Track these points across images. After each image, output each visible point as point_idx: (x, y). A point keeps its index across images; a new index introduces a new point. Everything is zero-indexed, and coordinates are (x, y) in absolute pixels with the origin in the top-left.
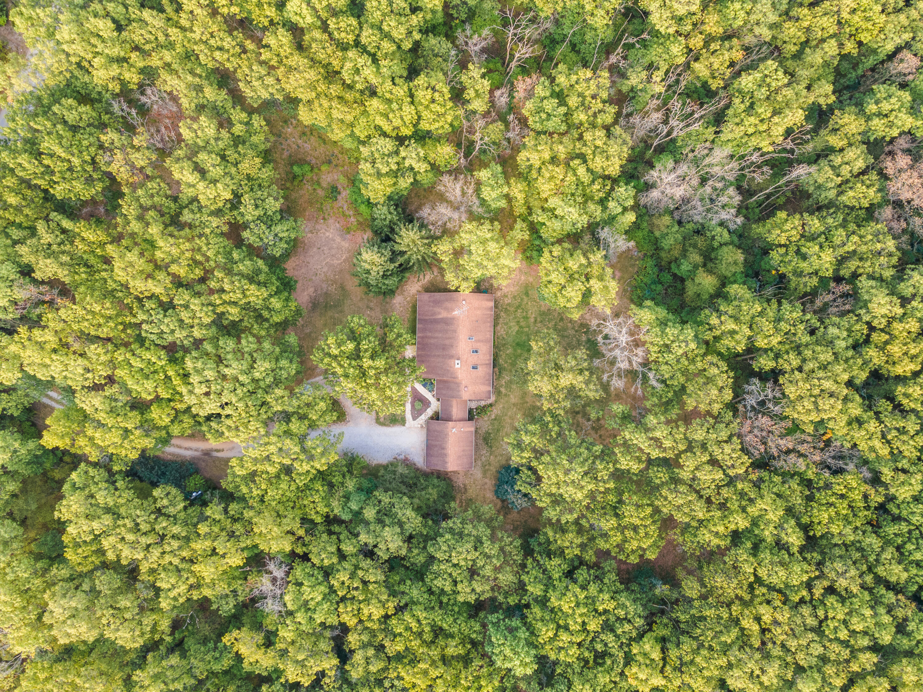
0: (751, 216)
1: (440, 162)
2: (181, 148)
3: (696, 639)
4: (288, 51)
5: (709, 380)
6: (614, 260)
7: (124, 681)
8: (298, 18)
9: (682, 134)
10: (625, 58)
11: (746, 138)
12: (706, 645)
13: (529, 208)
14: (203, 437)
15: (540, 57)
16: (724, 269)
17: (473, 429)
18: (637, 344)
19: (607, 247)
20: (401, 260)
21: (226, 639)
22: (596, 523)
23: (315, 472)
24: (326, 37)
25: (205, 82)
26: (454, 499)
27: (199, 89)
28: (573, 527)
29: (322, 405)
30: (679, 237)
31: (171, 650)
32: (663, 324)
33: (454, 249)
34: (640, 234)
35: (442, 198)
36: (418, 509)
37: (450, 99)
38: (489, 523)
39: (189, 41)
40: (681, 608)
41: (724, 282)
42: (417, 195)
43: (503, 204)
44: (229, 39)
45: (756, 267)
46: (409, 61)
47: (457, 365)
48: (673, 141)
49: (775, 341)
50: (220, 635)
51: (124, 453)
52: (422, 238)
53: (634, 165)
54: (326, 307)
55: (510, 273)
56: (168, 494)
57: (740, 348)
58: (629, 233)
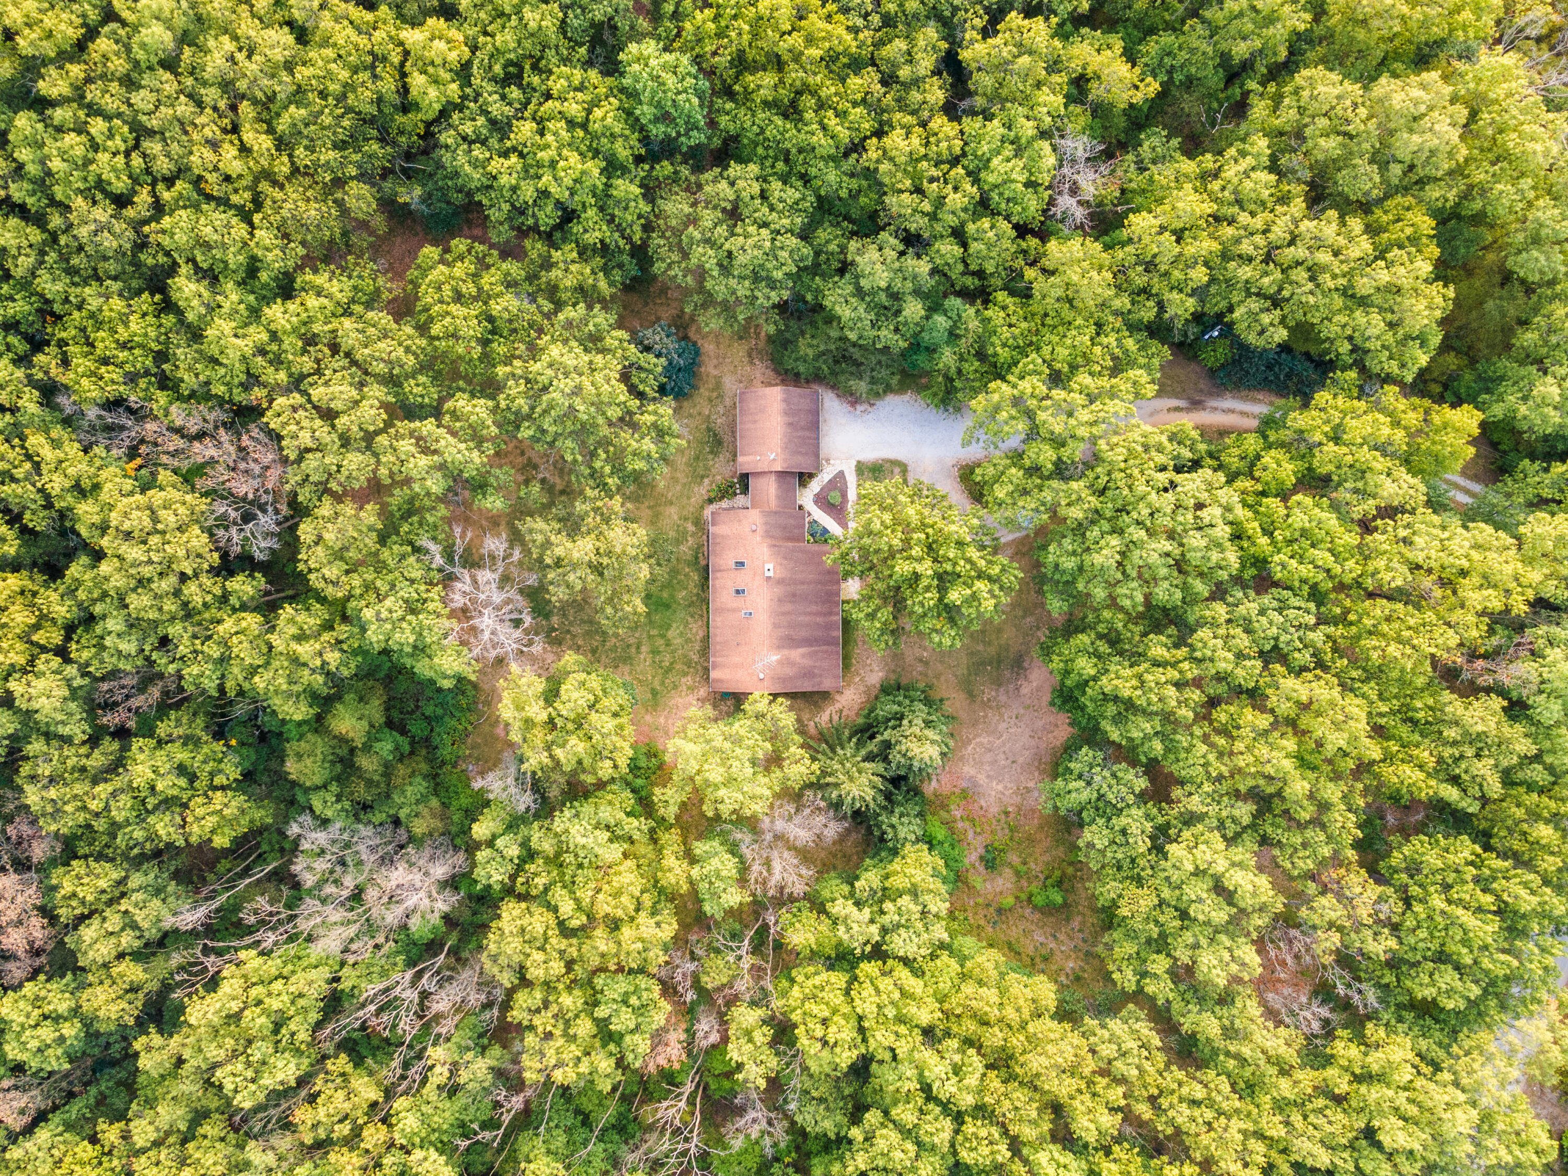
0: (275, 838)
1: (808, 917)
2: (1257, 928)
3: (349, 110)
4: (1076, 1103)
5: (338, 555)
6: (507, 755)
7: (1325, 12)
8: (1062, 1160)
9: (396, 976)
10: (497, 1105)
11: (285, 972)
12: (331, 100)
13: (654, 841)
14: (1204, 432)
15: (642, 1102)
16: (319, 745)
17: (740, 459)
18: (464, 614)
19: (519, 778)
20: (872, 746)
21: (1153, 87)
22: (526, 305)
23: (1010, 378)
24: (1014, 1129)
25: (1220, 1043)
26: (770, 339)
27: (1230, 1032)
28: (564, 296)
29: (1000, 492)
30: (397, 799)
31: (1247, 66)
32: (420, 649)
33: (781, 767)
34: (465, 801)
35: (804, 855)
36: (832, 319)
37: (795, 1026)
38: (709, 300)
39: (1249, 1115)
40: (377, 163)
41: (318, 724)
42: (847, 858)
43: (700, 848)
44: (1179, 1120)
45: (265, 750)
46: (868, 1089)
47: (770, 568)
48: (411, 963)
49: (228, 625)
50: (1163, 95)
51: (1340, 401)
52: (837, 785)
53: (478, 919)
54: (999, 662)
55: (684, 730)
56: (1262, 332)
57: (288, 611)
58: (482, 803)
